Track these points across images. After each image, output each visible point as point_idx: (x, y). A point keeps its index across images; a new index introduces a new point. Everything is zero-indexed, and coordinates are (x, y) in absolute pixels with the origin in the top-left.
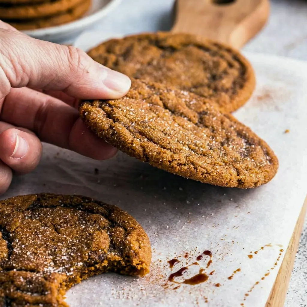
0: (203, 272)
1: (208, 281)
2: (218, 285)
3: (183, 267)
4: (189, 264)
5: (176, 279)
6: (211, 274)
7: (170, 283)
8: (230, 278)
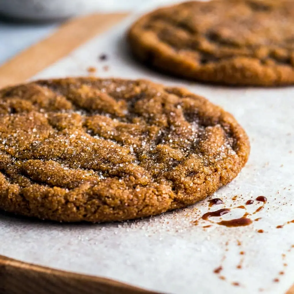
0: (248, 217)
1: (250, 226)
2: (261, 231)
3: (225, 208)
4: (234, 206)
5: (211, 218)
6: (257, 220)
7: (202, 221)
8: (279, 227)
